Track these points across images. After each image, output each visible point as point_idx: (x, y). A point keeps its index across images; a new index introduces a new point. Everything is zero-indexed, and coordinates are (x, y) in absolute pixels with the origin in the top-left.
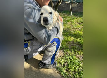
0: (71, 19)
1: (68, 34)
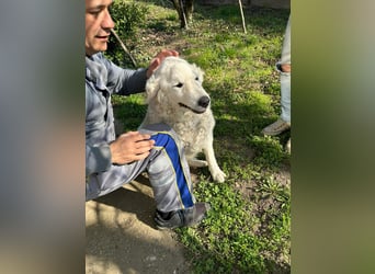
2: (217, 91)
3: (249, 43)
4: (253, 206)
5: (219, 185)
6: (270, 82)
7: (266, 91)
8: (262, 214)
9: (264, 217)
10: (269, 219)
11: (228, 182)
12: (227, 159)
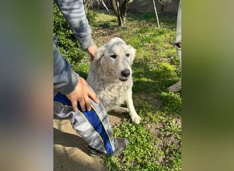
0: (154, 35)
2: (139, 63)
3: (161, 33)
4: (159, 142)
5: (136, 125)
6: (175, 57)
7: (172, 63)
8: (166, 148)
9: (167, 151)
10: (171, 152)
11: (142, 124)
12: (142, 107)
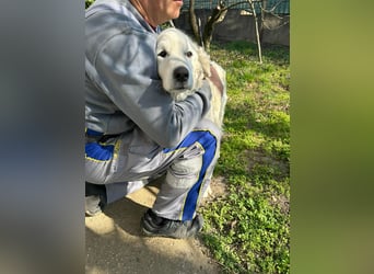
0: (257, 72)
1: (245, 124)
3: (266, 70)
